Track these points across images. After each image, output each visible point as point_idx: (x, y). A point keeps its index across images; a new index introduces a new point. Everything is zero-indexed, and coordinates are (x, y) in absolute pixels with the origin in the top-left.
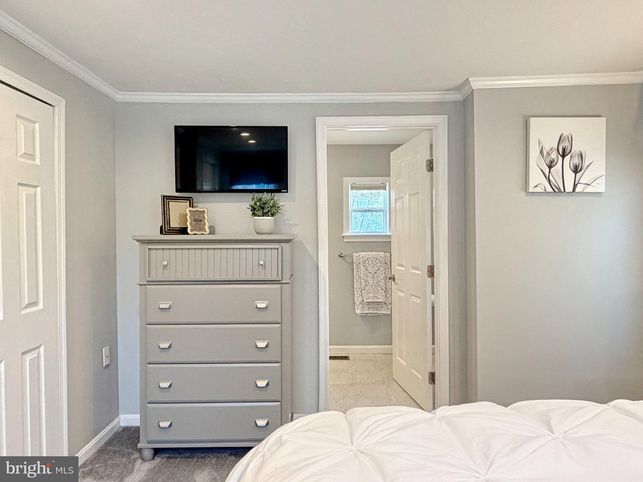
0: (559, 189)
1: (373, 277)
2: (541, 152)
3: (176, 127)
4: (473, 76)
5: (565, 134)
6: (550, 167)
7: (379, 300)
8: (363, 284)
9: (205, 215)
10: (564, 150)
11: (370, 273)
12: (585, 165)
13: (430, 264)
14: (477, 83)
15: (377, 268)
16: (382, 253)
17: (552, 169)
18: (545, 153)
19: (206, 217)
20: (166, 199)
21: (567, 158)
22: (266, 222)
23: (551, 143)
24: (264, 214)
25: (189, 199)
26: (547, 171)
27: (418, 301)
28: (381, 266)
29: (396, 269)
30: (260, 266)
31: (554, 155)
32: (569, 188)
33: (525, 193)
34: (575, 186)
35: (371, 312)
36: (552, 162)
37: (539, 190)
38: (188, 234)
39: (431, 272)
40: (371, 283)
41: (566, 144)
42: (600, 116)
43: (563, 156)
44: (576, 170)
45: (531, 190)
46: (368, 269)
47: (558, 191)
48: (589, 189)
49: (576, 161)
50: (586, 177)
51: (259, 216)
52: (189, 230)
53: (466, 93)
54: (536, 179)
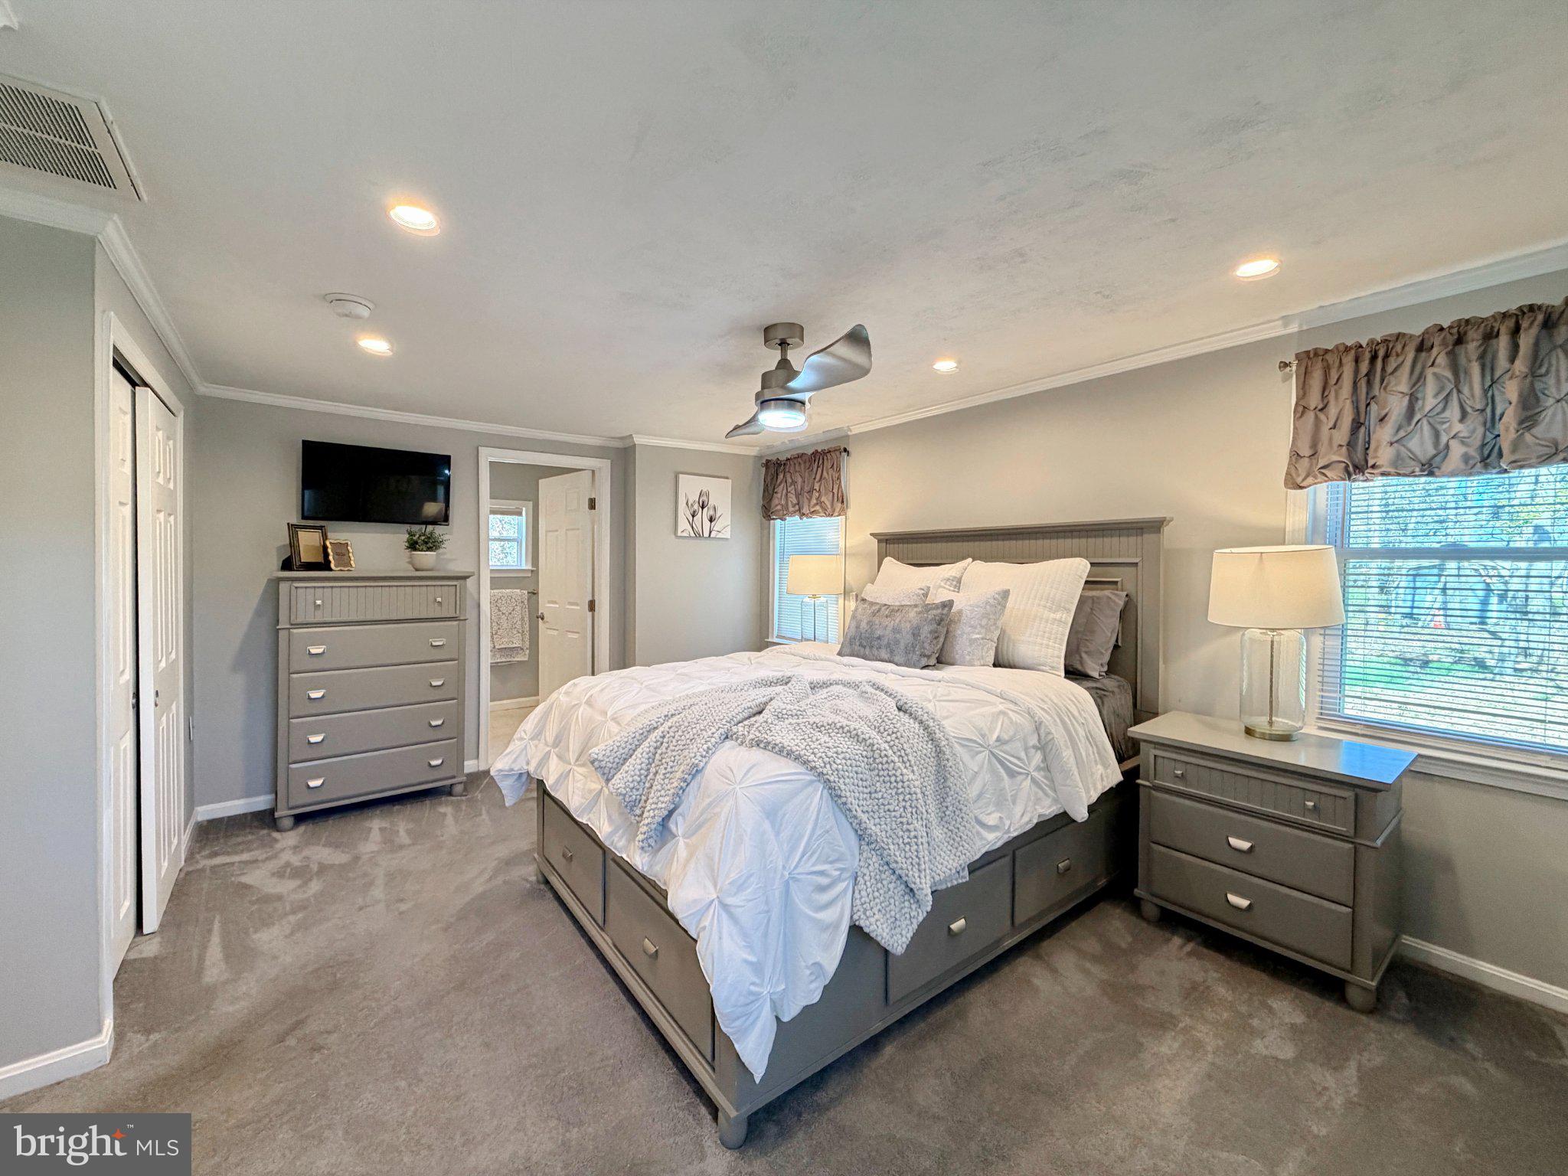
2: (687, 504)
3: (305, 442)
4: (637, 433)
5: (704, 490)
6: (693, 516)
7: (514, 645)
8: (495, 628)
9: (349, 548)
10: (703, 503)
12: (717, 516)
13: (591, 599)
14: (638, 440)
15: (511, 609)
16: (518, 591)
17: (695, 518)
18: (690, 505)
19: (351, 551)
20: (293, 529)
21: (705, 510)
22: (426, 557)
23: (694, 497)
24: (429, 549)
25: (321, 528)
26: (691, 519)
27: (576, 636)
28: (517, 605)
29: (544, 606)
30: (436, 604)
31: (696, 507)
32: (706, 534)
33: (675, 536)
34: (710, 532)
35: (504, 660)
36: (694, 512)
37: (685, 534)
38: (331, 570)
39: (592, 606)
40: (505, 626)
41: (704, 498)
42: (727, 478)
43: (703, 508)
44: (711, 520)
45: (679, 534)
47: (699, 536)
48: (720, 535)
49: (711, 512)
50: (718, 525)
51: (422, 551)
52: (332, 566)
53: (628, 443)
54: (683, 525)
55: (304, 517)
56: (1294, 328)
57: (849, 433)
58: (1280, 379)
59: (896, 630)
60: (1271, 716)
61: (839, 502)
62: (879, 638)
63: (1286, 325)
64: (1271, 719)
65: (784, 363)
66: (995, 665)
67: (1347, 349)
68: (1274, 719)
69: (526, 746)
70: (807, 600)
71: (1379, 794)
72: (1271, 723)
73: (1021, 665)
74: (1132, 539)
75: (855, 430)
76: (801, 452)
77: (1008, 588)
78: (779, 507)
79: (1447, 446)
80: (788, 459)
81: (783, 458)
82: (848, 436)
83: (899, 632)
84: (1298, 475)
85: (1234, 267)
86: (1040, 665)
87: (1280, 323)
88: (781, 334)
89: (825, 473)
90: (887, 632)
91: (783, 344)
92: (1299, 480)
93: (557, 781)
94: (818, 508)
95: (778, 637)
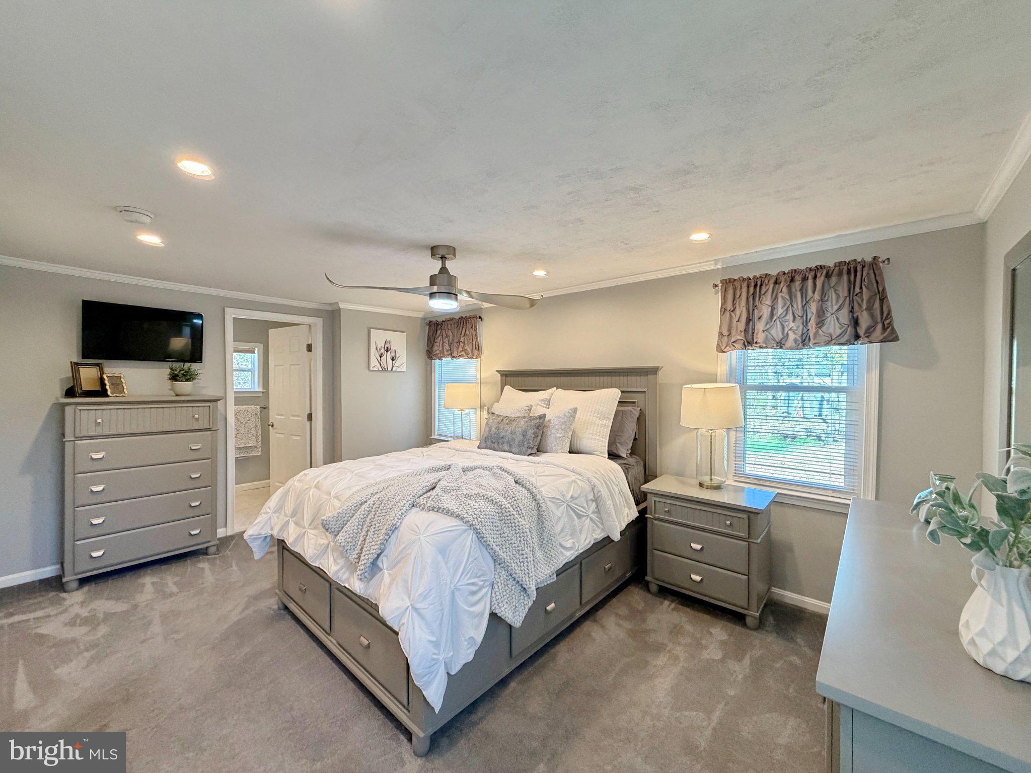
0: (385, 369)
1: (244, 427)
2: (376, 349)
3: (85, 302)
4: (341, 301)
5: (388, 340)
6: (381, 357)
7: (251, 445)
9: (122, 380)
10: (387, 348)
11: (241, 423)
12: (397, 357)
13: (309, 412)
14: (342, 306)
15: (248, 419)
16: (253, 406)
18: (378, 349)
19: (124, 382)
20: (75, 366)
21: (389, 353)
22: (184, 386)
23: (381, 344)
24: (187, 380)
25: (98, 365)
26: (379, 359)
27: (298, 438)
28: (251, 417)
29: (273, 417)
30: (194, 420)
31: (383, 351)
32: (390, 369)
33: (368, 370)
34: (392, 367)
35: (242, 455)
36: (381, 354)
37: (375, 369)
38: (107, 396)
39: (310, 417)
40: (242, 432)
41: (388, 345)
42: (403, 332)
43: (387, 351)
44: (393, 359)
45: (371, 369)
46: (240, 419)
47: (384, 370)
48: (399, 370)
49: (393, 354)
50: (397, 363)
51: (182, 381)
52: (109, 393)
53: (335, 307)
54: (374, 362)
55: (84, 357)
56: (719, 266)
58: (714, 294)
59: (513, 433)
60: (711, 476)
61: (476, 350)
62: (503, 438)
63: (716, 264)
64: (711, 477)
65: (444, 270)
66: (570, 452)
67: (744, 280)
68: (712, 477)
69: (270, 517)
70: (457, 412)
71: (759, 515)
72: (711, 479)
73: (584, 451)
74: (643, 378)
76: (452, 317)
77: (576, 406)
78: (438, 352)
79: (788, 334)
80: (443, 321)
81: (440, 320)
82: (481, 308)
83: (515, 434)
84: (723, 345)
85: (689, 235)
86: (594, 451)
87: (713, 262)
88: (442, 252)
89: (467, 332)
90: (508, 434)
91: (443, 258)
92: (723, 348)
93: (296, 540)
94: (463, 353)
95: (438, 435)
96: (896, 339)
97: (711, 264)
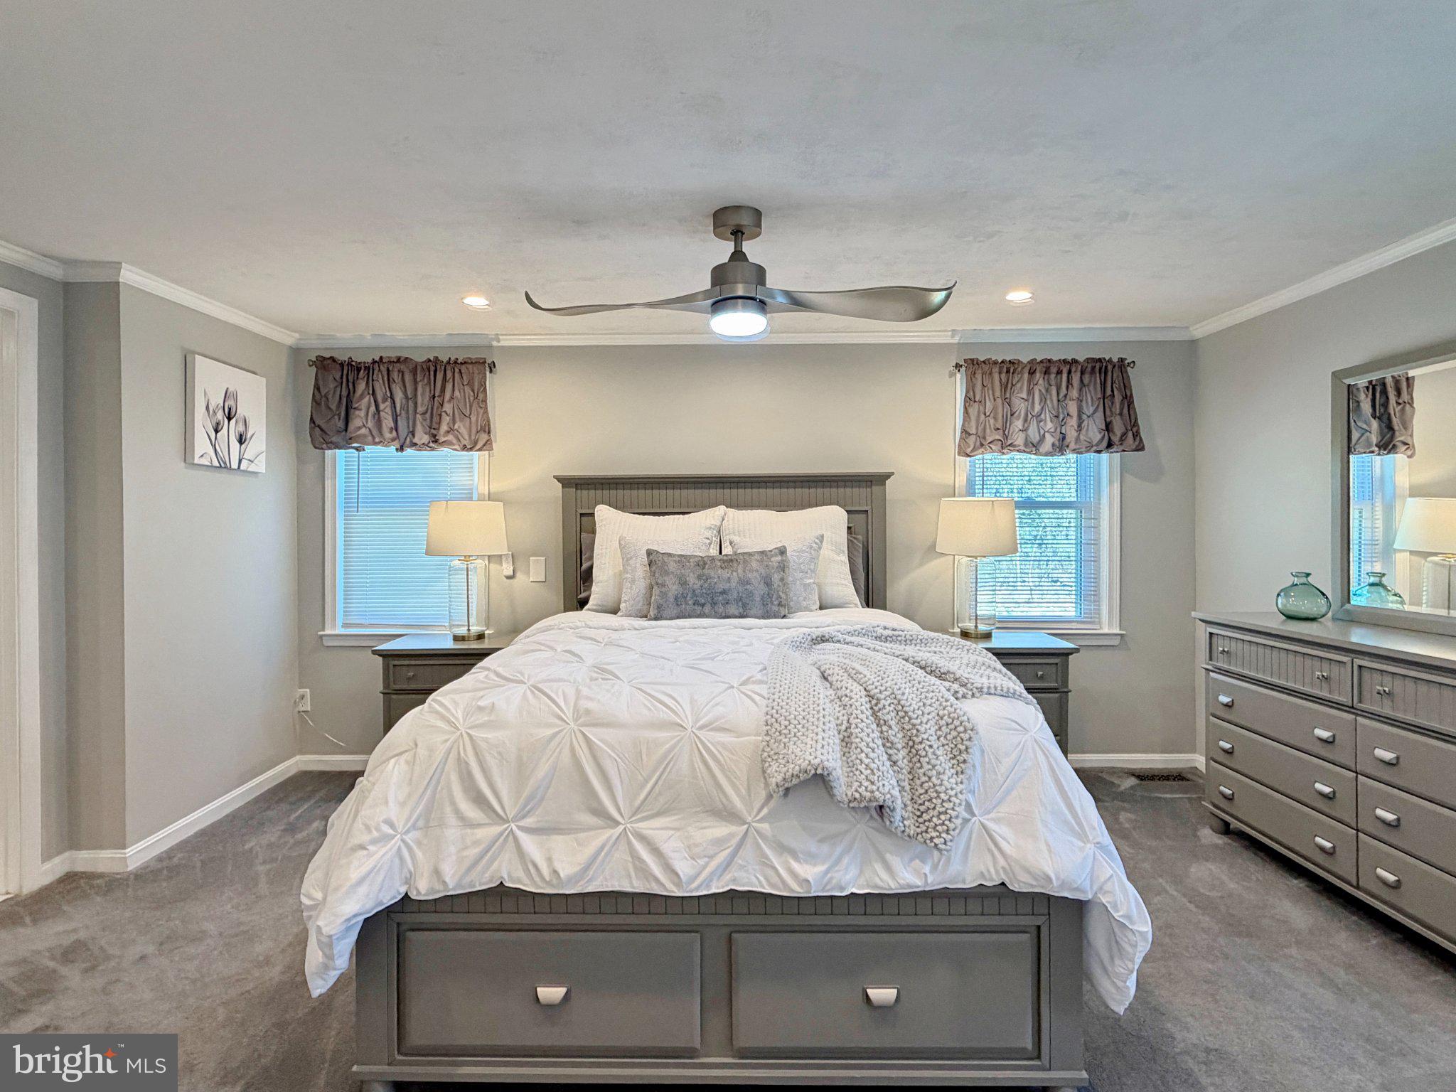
0: (225, 463)
2: (207, 408)
4: (123, 264)
5: (230, 389)
6: (217, 431)
10: (229, 409)
12: (249, 436)
17: (219, 434)
18: (211, 411)
21: (233, 422)
23: (217, 398)
26: (213, 435)
31: (220, 415)
32: (235, 465)
33: (183, 464)
34: (240, 461)
36: (218, 424)
37: (205, 462)
41: (230, 403)
42: (259, 374)
43: (229, 419)
44: (241, 440)
45: (194, 460)
47: (224, 467)
48: (252, 468)
49: (241, 428)
50: (249, 451)
54: (202, 446)
57: (495, 343)
61: (481, 437)
62: (724, 592)
63: (953, 337)
65: (738, 255)
66: (821, 608)
67: (995, 363)
70: (456, 563)
74: (863, 490)
75: (506, 342)
76: (404, 354)
78: (363, 431)
79: (1044, 436)
80: (374, 362)
84: (969, 447)
85: (1005, 294)
87: (950, 333)
88: (735, 220)
89: (457, 393)
90: (733, 585)
92: (968, 451)
94: (450, 437)
95: (345, 625)
96: (1142, 449)
97: (947, 336)
